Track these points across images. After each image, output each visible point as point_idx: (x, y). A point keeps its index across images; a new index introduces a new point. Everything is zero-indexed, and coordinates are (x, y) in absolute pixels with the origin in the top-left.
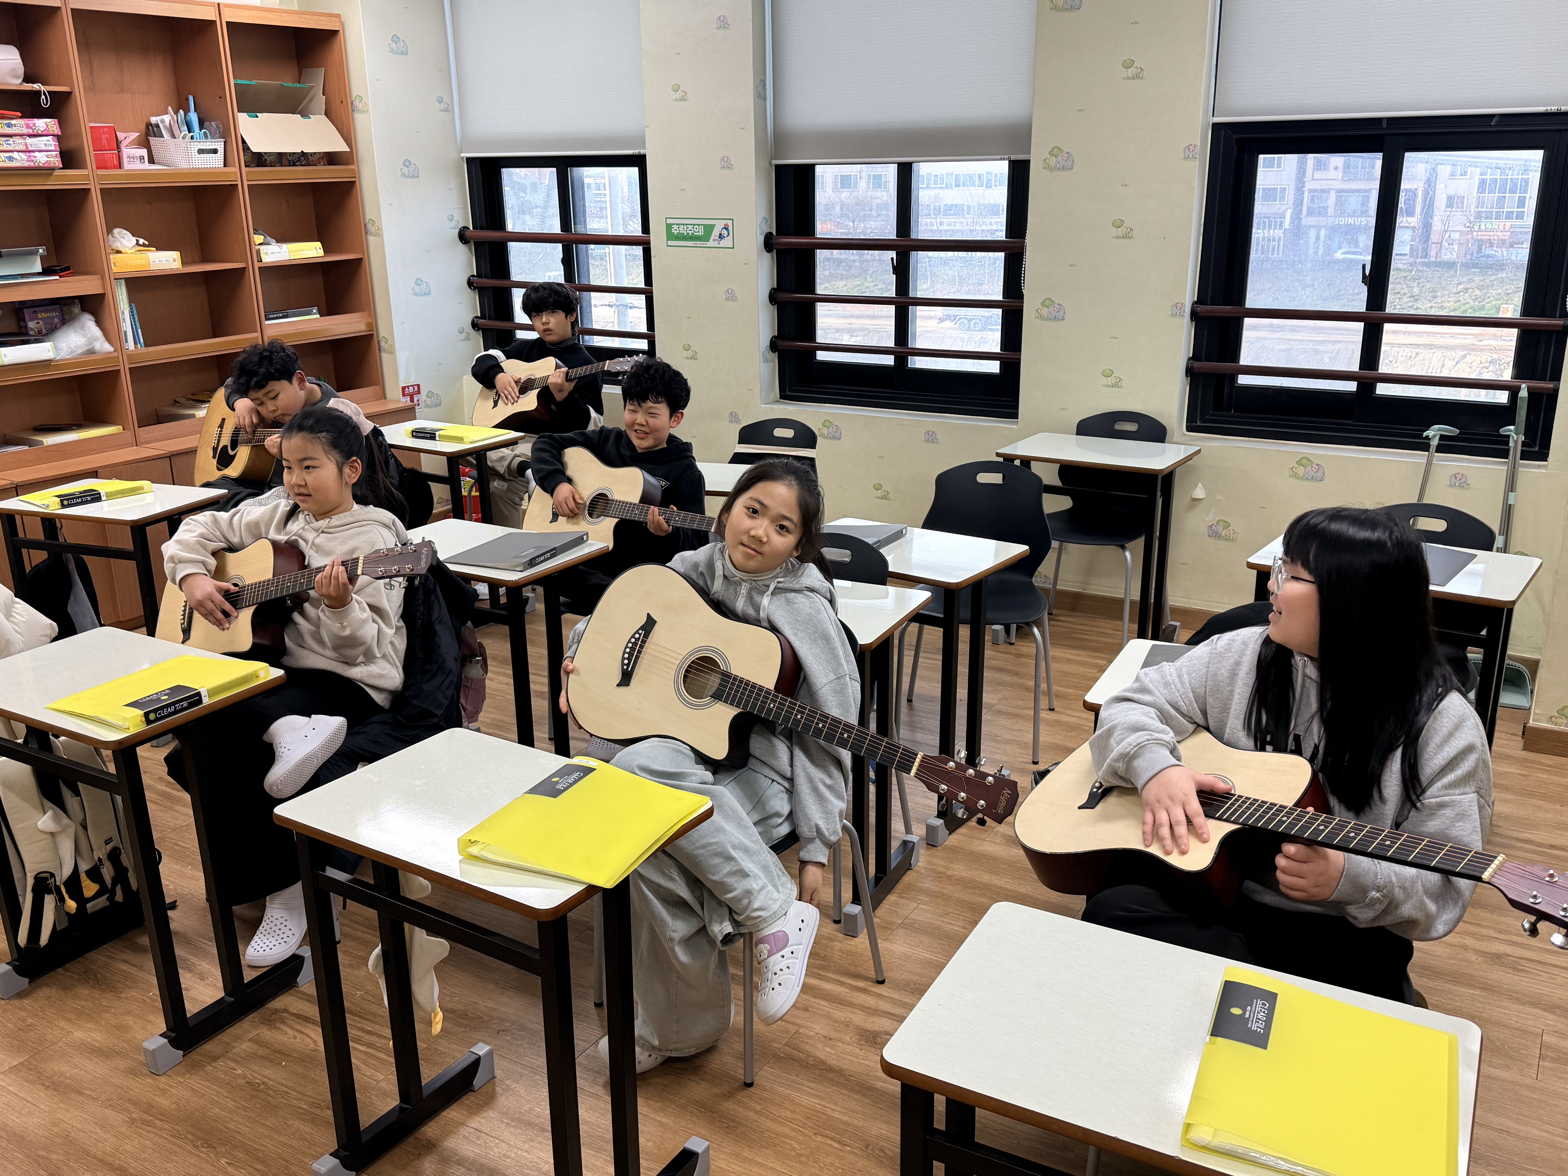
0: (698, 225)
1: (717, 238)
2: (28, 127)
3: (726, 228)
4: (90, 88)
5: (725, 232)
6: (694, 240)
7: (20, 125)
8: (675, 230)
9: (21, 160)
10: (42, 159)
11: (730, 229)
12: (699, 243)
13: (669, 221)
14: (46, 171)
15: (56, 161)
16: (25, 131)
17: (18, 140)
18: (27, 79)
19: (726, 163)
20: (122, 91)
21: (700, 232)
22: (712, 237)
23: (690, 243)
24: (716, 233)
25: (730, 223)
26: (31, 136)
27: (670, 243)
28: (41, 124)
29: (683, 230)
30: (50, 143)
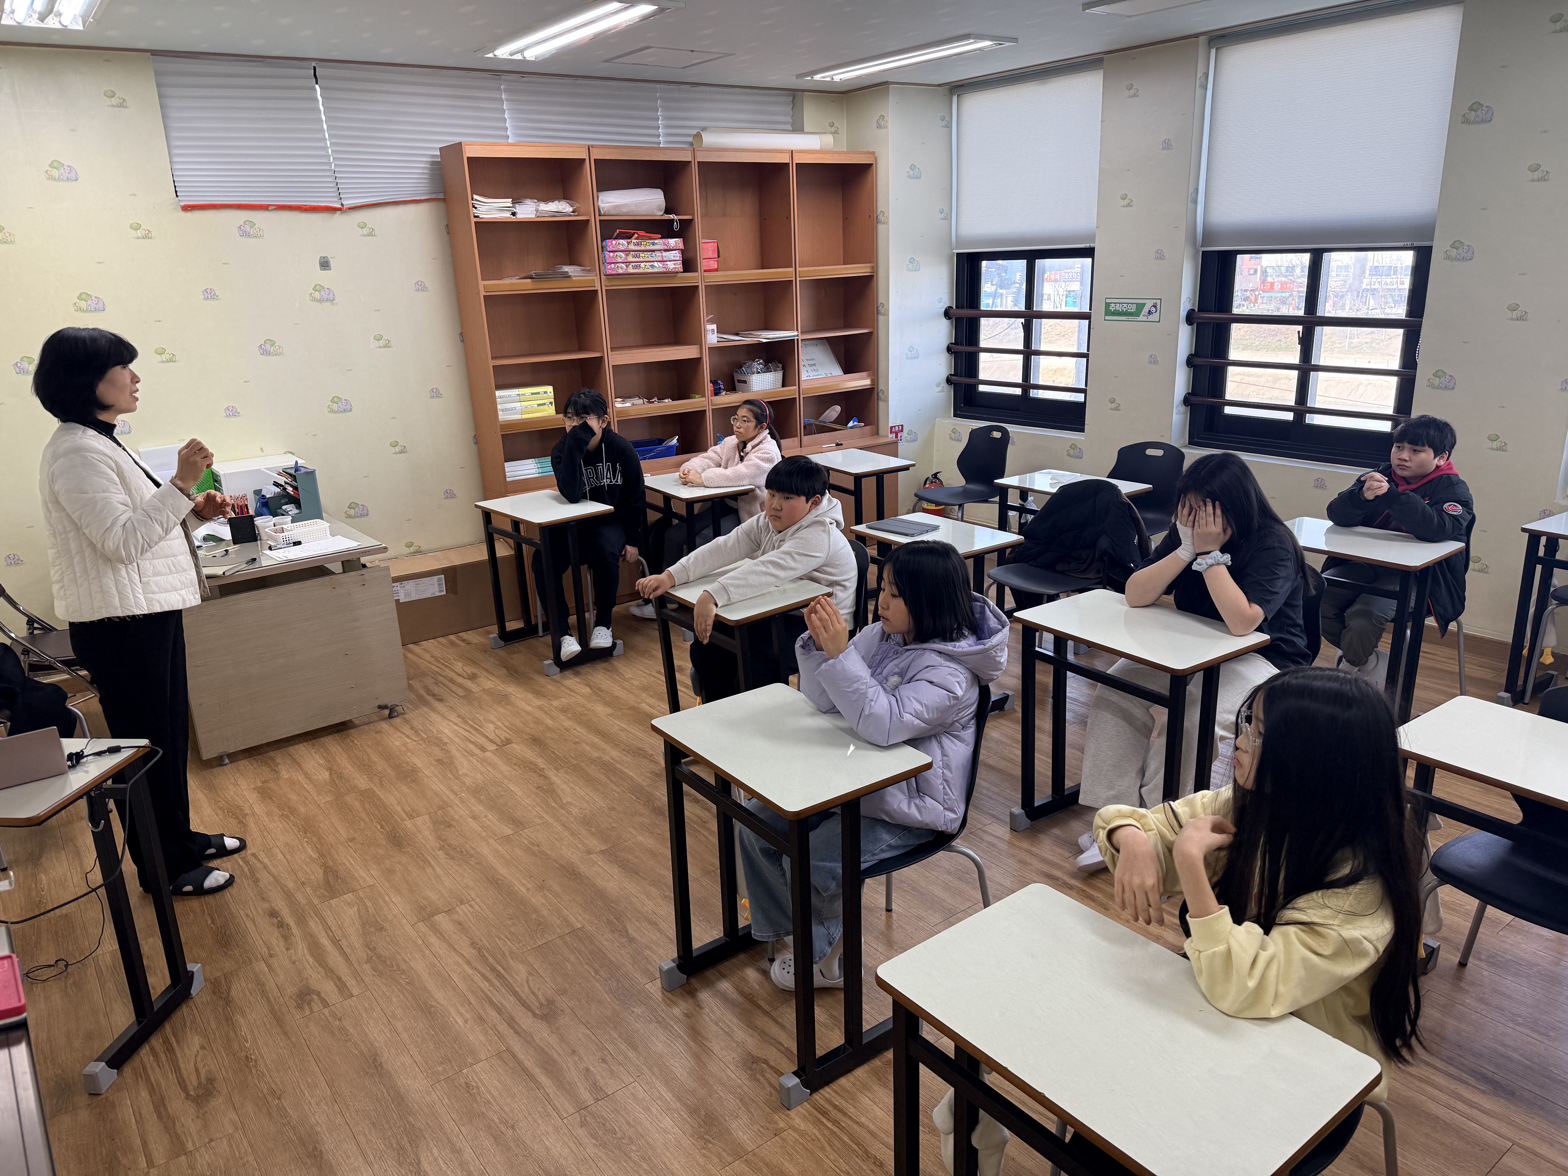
0: (1132, 304)
1: (1146, 314)
2: (665, 244)
3: (1155, 306)
4: (704, 215)
5: (1154, 309)
6: (1127, 315)
7: (660, 243)
8: (1112, 308)
9: (658, 267)
10: (671, 266)
11: (1158, 307)
12: (1130, 318)
13: (1108, 301)
14: (673, 274)
15: (679, 267)
16: (662, 247)
17: (658, 254)
18: (668, 211)
19: (1160, 256)
20: (725, 215)
21: (1133, 309)
22: (1143, 313)
23: (1124, 318)
24: (1146, 310)
25: (1158, 302)
26: (666, 250)
27: (1107, 318)
28: (672, 242)
29: (1119, 308)
30: (676, 255)
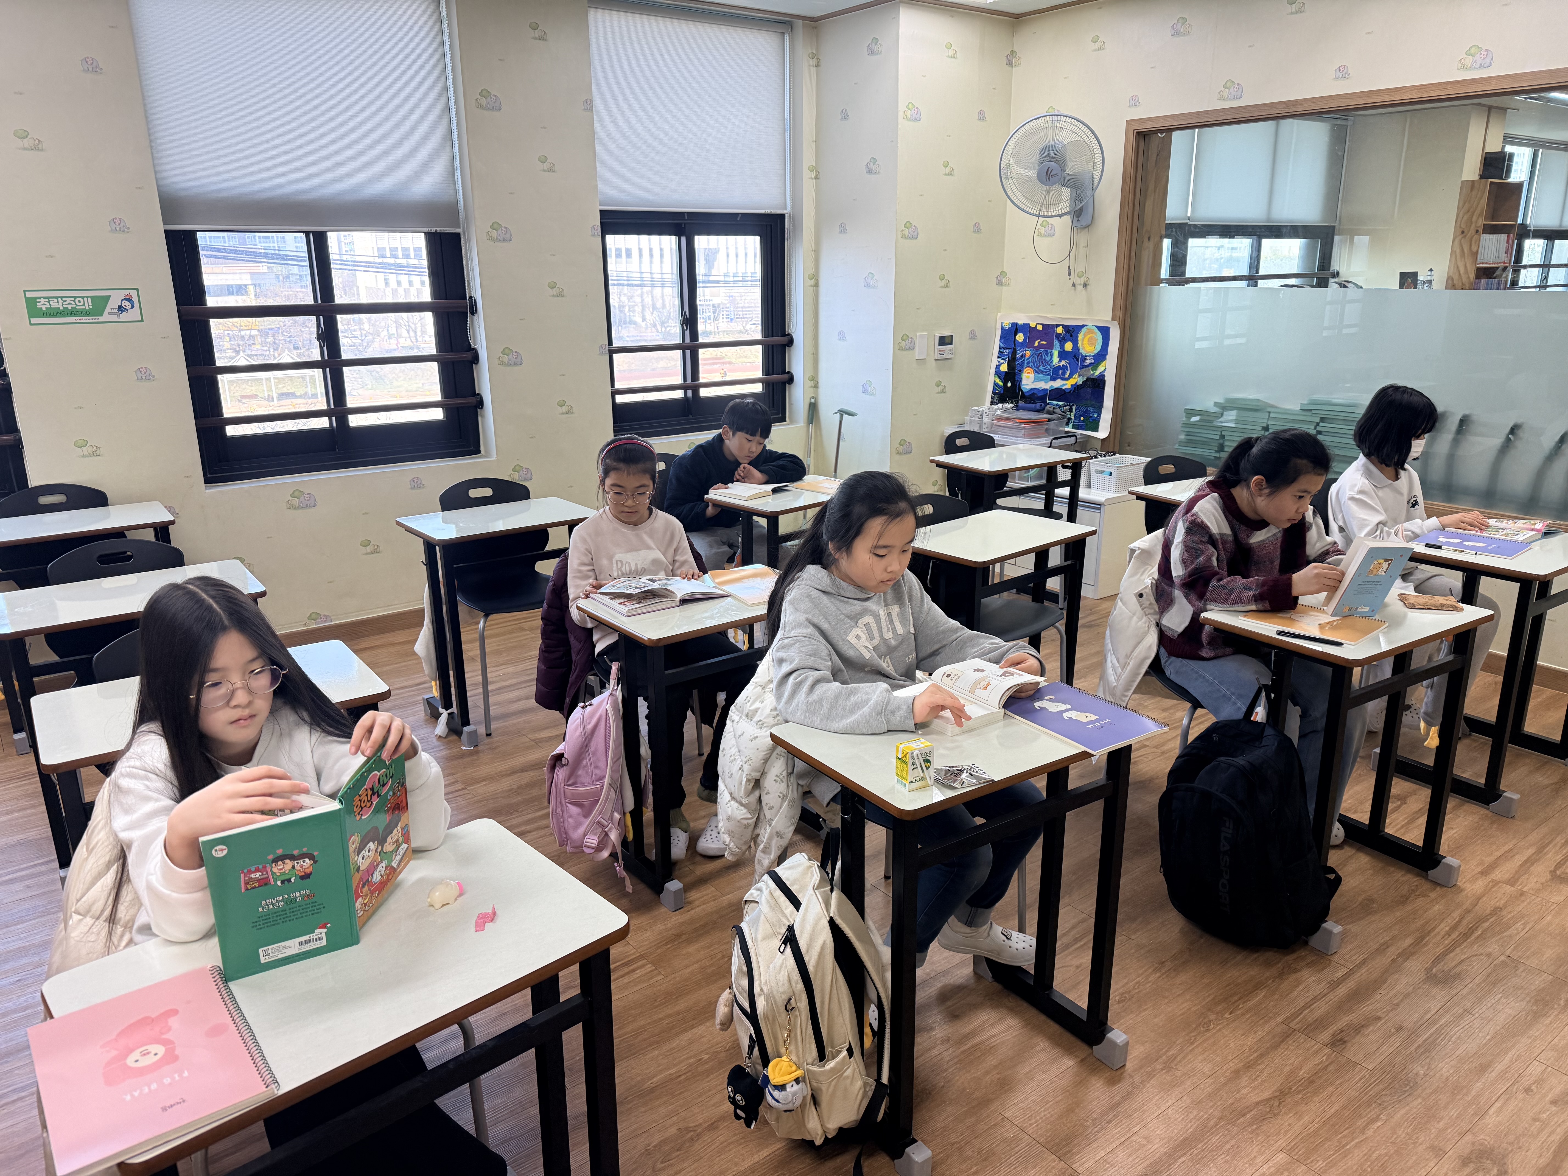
0: (83, 297)
1: (116, 311)
3: (129, 299)
5: (127, 304)
6: (76, 315)
8: (42, 305)
11: (135, 299)
12: (85, 319)
13: (29, 294)
19: (119, 226)
21: (88, 305)
22: (108, 310)
23: (71, 319)
24: (113, 305)
25: (134, 294)
27: (36, 321)
